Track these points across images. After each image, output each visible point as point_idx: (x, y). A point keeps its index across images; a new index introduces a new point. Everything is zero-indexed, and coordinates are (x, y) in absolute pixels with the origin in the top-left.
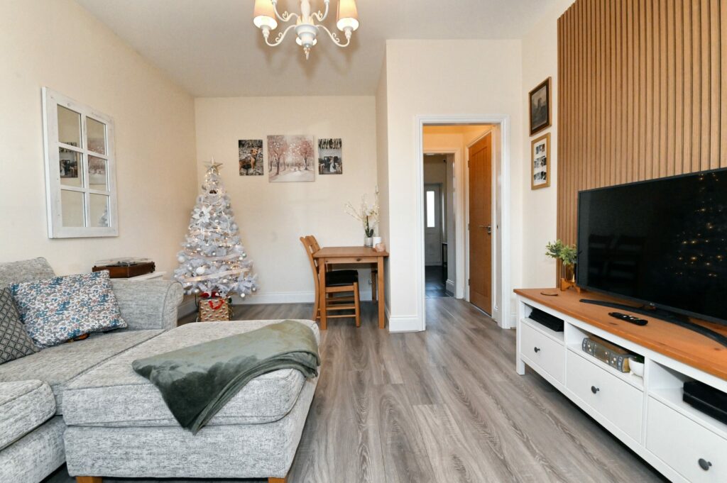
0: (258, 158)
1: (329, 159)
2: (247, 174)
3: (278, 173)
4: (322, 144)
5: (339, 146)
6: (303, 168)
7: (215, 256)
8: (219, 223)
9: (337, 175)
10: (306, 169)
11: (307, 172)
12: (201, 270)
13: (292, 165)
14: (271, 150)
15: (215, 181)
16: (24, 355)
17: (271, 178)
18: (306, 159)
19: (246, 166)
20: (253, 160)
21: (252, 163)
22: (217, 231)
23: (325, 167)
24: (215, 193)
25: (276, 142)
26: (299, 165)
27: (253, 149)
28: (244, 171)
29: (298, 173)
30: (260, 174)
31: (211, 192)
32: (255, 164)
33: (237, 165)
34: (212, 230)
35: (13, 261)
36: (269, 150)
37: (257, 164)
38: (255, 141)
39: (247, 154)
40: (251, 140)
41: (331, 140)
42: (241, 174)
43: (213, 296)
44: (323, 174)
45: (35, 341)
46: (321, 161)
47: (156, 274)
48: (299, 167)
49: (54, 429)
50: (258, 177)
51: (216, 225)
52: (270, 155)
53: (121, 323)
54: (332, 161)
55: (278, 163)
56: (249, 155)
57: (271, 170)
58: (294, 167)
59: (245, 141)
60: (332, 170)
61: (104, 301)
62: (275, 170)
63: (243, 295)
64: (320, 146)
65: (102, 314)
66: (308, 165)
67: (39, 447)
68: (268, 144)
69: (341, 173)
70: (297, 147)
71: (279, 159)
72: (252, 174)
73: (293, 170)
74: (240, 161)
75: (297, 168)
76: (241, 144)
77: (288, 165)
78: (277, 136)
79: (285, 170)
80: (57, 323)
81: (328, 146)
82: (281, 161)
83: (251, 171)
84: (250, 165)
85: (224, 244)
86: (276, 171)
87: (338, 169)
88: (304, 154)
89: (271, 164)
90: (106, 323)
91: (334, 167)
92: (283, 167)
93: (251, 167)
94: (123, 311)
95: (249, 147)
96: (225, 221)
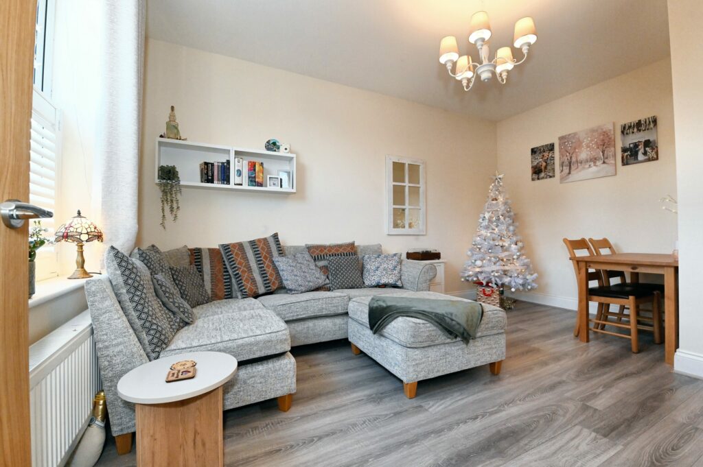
0: (549, 162)
1: (636, 145)
2: (538, 179)
3: (569, 173)
4: (625, 130)
5: (652, 125)
6: (599, 163)
7: (491, 253)
8: (497, 226)
9: (649, 163)
10: (604, 162)
11: (605, 165)
12: (479, 263)
13: (587, 161)
14: (563, 150)
15: (497, 190)
16: (357, 288)
17: (562, 179)
18: (603, 152)
19: (537, 171)
20: (544, 164)
21: (543, 168)
22: (495, 232)
23: (631, 156)
24: (496, 200)
25: (568, 142)
26: (594, 160)
27: (544, 154)
28: (536, 177)
29: (594, 169)
30: (551, 177)
31: (493, 200)
32: (546, 168)
33: (530, 171)
34: (491, 231)
35: (367, 244)
36: (560, 152)
37: (549, 168)
38: (547, 145)
39: (539, 160)
40: (543, 146)
41: (640, 121)
42: (533, 180)
43: (487, 285)
44: (627, 164)
45: (364, 283)
46: (624, 150)
47: (440, 260)
48: (595, 163)
49: (345, 319)
50: (549, 180)
51: (494, 227)
52: (562, 155)
53: (399, 283)
54: (641, 148)
55: (570, 163)
56: (541, 160)
57: (562, 171)
58: (589, 164)
59: (537, 148)
60: (641, 157)
61: (394, 269)
62: (566, 170)
63: (513, 290)
64: (623, 132)
65: (391, 276)
66: (607, 158)
67: (342, 323)
68: (560, 145)
69: (657, 159)
70: (592, 141)
71: (571, 158)
72: (543, 178)
73: (587, 166)
74: (532, 167)
75: (592, 164)
76: (534, 151)
77: (581, 163)
78: (569, 135)
79: (578, 168)
80: (372, 276)
81: (635, 130)
82: (574, 159)
83: (542, 175)
84: (541, 169)
85: (501, 243)
86: (568, 171)
87: (651, 154)
88: (601, 147)
89: (562, 165)
90: (391, 281)
91: (645, 153)
92: (576, 165)
93: (542, 171)
94: (402, 277)
95: (540, 153)
96: (502, 223)
